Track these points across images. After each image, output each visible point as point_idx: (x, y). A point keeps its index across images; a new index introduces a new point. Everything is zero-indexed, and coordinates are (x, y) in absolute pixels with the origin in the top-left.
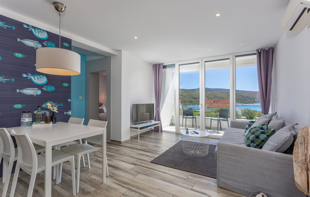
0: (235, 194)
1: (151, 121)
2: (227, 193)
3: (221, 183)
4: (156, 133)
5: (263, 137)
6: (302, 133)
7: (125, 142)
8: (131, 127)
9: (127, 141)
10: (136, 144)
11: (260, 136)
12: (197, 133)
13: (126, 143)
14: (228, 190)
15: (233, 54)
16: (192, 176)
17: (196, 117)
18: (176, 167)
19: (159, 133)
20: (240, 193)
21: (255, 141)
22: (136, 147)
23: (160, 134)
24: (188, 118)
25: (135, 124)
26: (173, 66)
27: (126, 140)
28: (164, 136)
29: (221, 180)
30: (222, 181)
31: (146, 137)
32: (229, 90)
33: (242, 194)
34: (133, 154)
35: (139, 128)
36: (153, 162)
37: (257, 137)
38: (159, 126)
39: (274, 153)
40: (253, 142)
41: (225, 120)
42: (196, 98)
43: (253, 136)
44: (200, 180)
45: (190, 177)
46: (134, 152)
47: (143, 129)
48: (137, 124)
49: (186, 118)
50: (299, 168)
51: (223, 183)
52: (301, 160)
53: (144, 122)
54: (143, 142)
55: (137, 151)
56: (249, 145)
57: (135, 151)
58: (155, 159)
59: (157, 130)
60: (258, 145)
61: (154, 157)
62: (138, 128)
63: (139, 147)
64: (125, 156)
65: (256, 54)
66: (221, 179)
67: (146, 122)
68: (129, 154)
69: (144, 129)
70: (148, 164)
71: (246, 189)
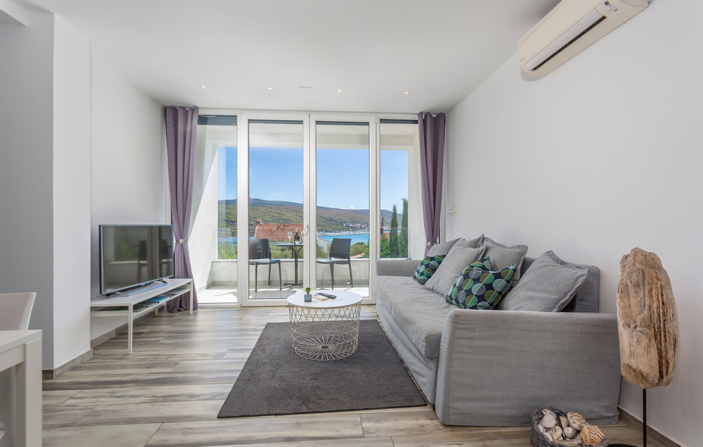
0: (487, 431)
1: (164, 279)
2: (474, 436)
3: (455, 414)
4: (177, 315)
5: (499, 284)
6: (634, 264)
7: (69, 366)
8: (93, 309)
9: (78, 363)
10: (124, 367)
11: (494, 285)
12: (333, 297)
13: (74, 368)
14: (470, 428)
15: (377, 115)
16: (369, 420)
17: (281, 260)
18: (311, 406)
19: (190, 315)
20: (495, 425)
21: (485, 295)
22: (128, 374)
23: (191, 317)
24: (260, 264)
25: (108, 295)
26: (231, 120)
27: (74, 360)
28: (202, 320)
29: (453, 408)
30: (457, 409)
31: (150, 332)
32: (302, 205)
33: (499, 425)
34: (132, 407)
35: (131, 308)
36: (230, 414)
37: (489, 287)
38: (189, 292)
39: (554, 314)
40: (481, 298)
41: (345, 263)
42: (232, 222)
43: (479, 285)
44: (395, 423)
45: (365, 424)
46: (132, 396)
47: (142, 307)
48: (118, 295)
49: (257, 264)
50: (644, 337)
51: (457, 414)
52: (643, 320)
53: (143, 284)
54: (145, 352)
55: (142, 392)
56: (475, 306)
57: (133, 390)
58: (230, 400)
59: (180, 306)
60: (491, 304)
61: (221, 394)
62: (125, 308)
63: (142, 374)
64: (96, 424)
65: (417, 123)
66: (454, 406)
67: (146, 285)
68: (114, 411)
69: (147, 307)
70: (215, 427)
71: (507, 412)
